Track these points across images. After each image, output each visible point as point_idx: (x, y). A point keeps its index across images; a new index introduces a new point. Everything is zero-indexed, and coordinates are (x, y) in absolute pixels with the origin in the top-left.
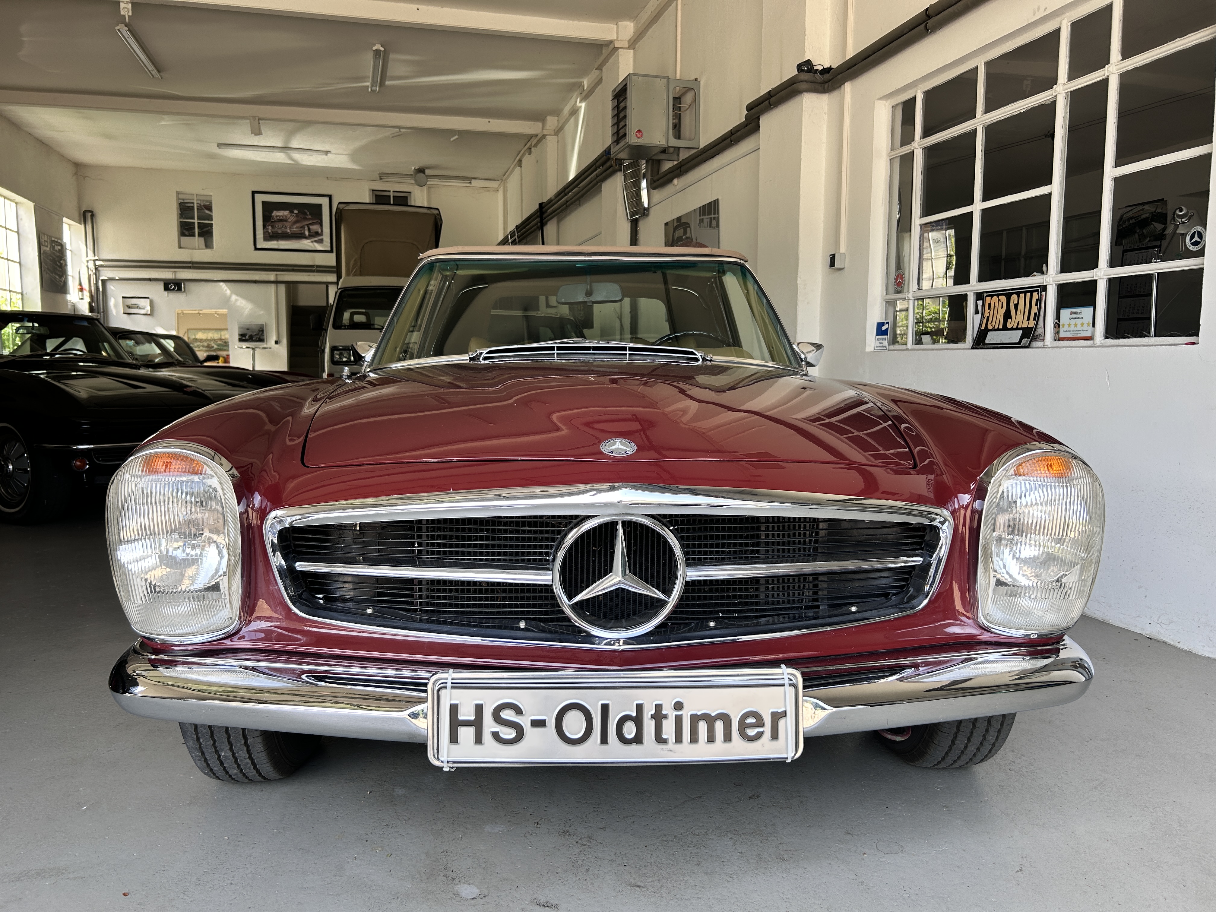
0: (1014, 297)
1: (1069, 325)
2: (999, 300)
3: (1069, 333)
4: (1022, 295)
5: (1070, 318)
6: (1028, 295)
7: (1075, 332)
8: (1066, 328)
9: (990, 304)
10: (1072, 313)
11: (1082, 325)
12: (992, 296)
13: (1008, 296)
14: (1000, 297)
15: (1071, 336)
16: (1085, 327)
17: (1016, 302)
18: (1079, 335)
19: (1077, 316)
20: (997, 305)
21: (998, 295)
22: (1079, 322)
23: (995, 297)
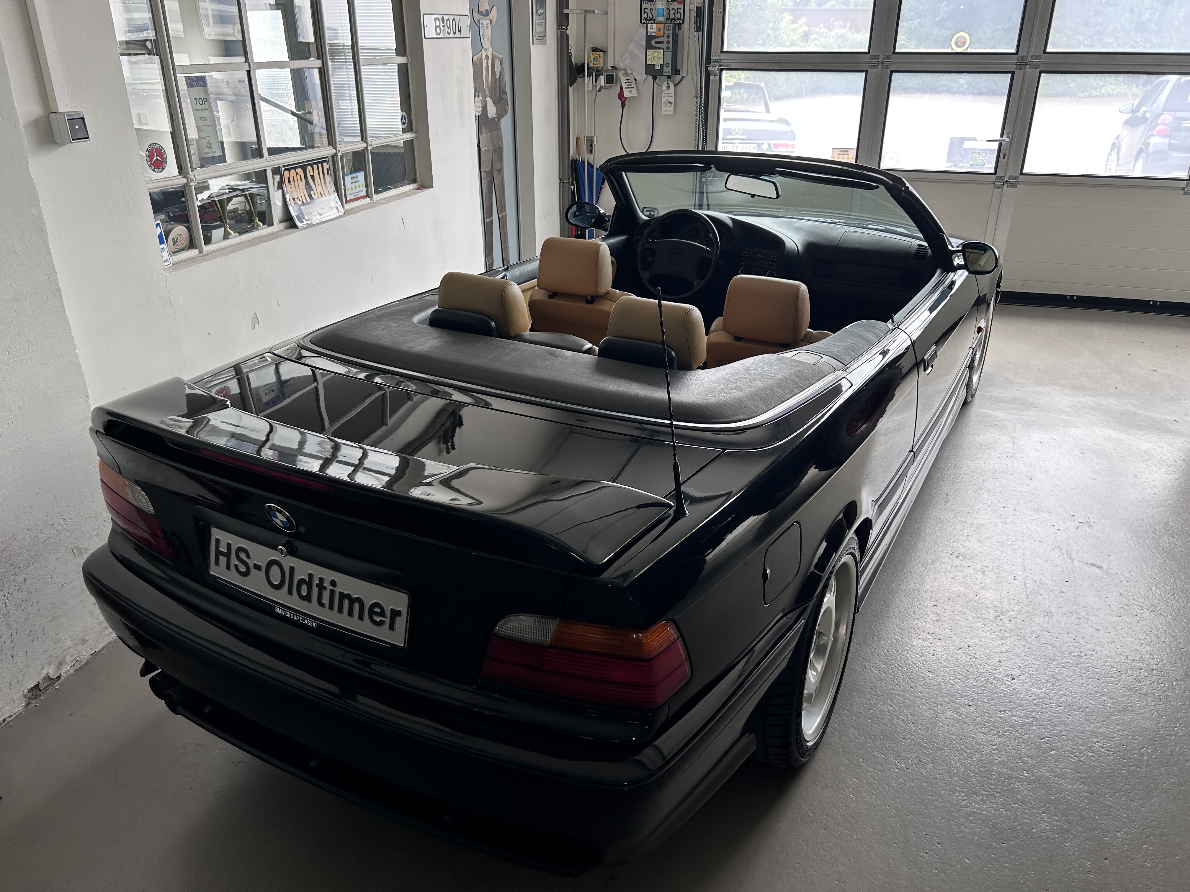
0: (309, 168)
1: (352, 188)
2: (297, 173)
3: (352, 195)
4: (315, 166)
5: (352, 183)
6: (320, 165)
7: (356, 194)
8: (350, 192)
9: (289, 179)
10: (352, 178)
11: (359, 186)
12: (289, 170)
13: (304, 168)
14: (297, 170)
15: (354, 197)
16: (361, 188)
17: (312, 174)
18: (359, 196)
19: (356, 180)
20: (295, 179)
21: (295, 168)
22: (357, 184)
23: (293, 171)
